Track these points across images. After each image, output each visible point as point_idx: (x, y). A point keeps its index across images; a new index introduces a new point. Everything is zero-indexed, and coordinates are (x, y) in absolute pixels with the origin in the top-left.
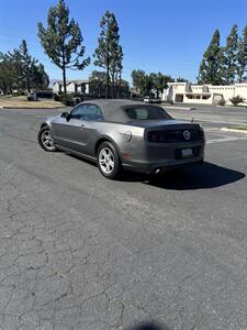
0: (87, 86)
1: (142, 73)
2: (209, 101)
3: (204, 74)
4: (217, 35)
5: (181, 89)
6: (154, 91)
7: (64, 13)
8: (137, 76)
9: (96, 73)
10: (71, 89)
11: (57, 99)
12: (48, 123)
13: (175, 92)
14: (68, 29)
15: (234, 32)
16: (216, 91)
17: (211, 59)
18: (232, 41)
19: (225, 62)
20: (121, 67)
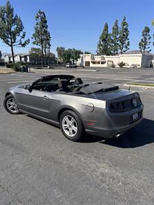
0: (28, 57)
1: (63, 49)
2: (105, 65)
3: (100, 49)
4: (107, 26)
5: (88, 58)
6: (71, 60)
7: (10, 11)
8: (60, 50)
9: (33, 49)
10: (17, 59)
11: (8, 66)
12: (12, 92)
13: (85, 60)
14: (14, 21)
15: (116, 25)
16: (109, 59)
17: (104, 40)
18: (116, 30)
19: (112, 42)
20: (50, 45)
